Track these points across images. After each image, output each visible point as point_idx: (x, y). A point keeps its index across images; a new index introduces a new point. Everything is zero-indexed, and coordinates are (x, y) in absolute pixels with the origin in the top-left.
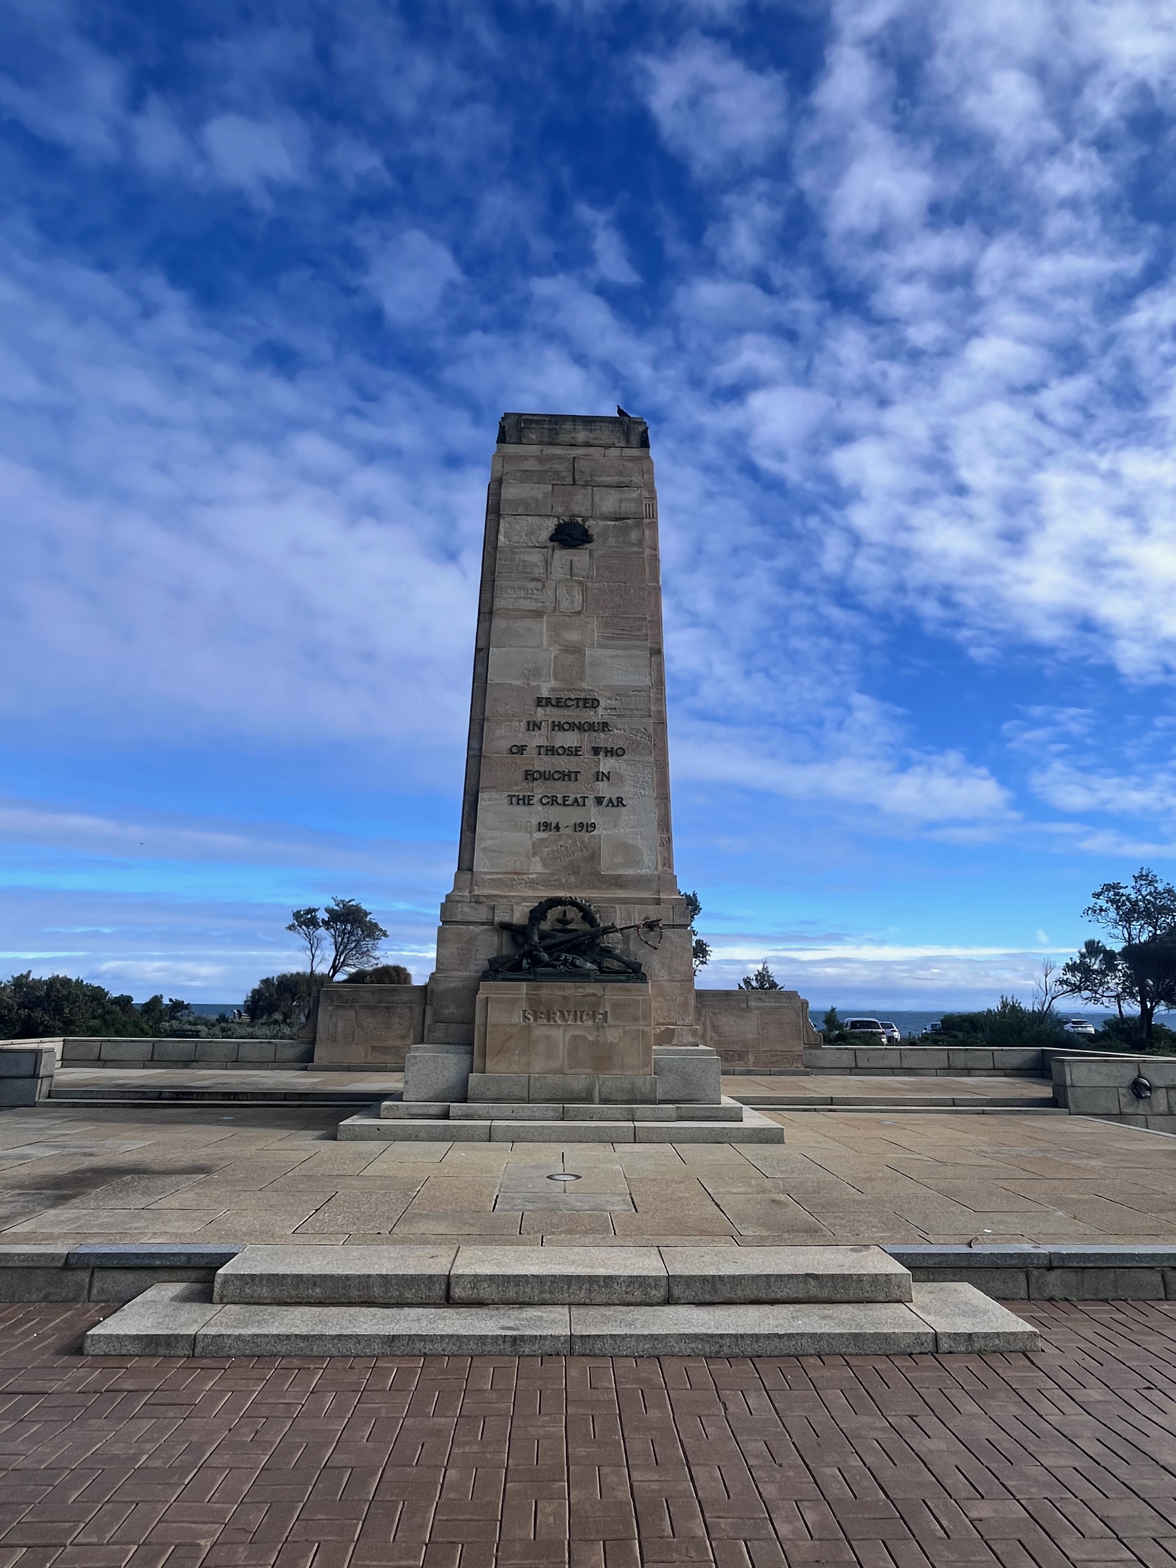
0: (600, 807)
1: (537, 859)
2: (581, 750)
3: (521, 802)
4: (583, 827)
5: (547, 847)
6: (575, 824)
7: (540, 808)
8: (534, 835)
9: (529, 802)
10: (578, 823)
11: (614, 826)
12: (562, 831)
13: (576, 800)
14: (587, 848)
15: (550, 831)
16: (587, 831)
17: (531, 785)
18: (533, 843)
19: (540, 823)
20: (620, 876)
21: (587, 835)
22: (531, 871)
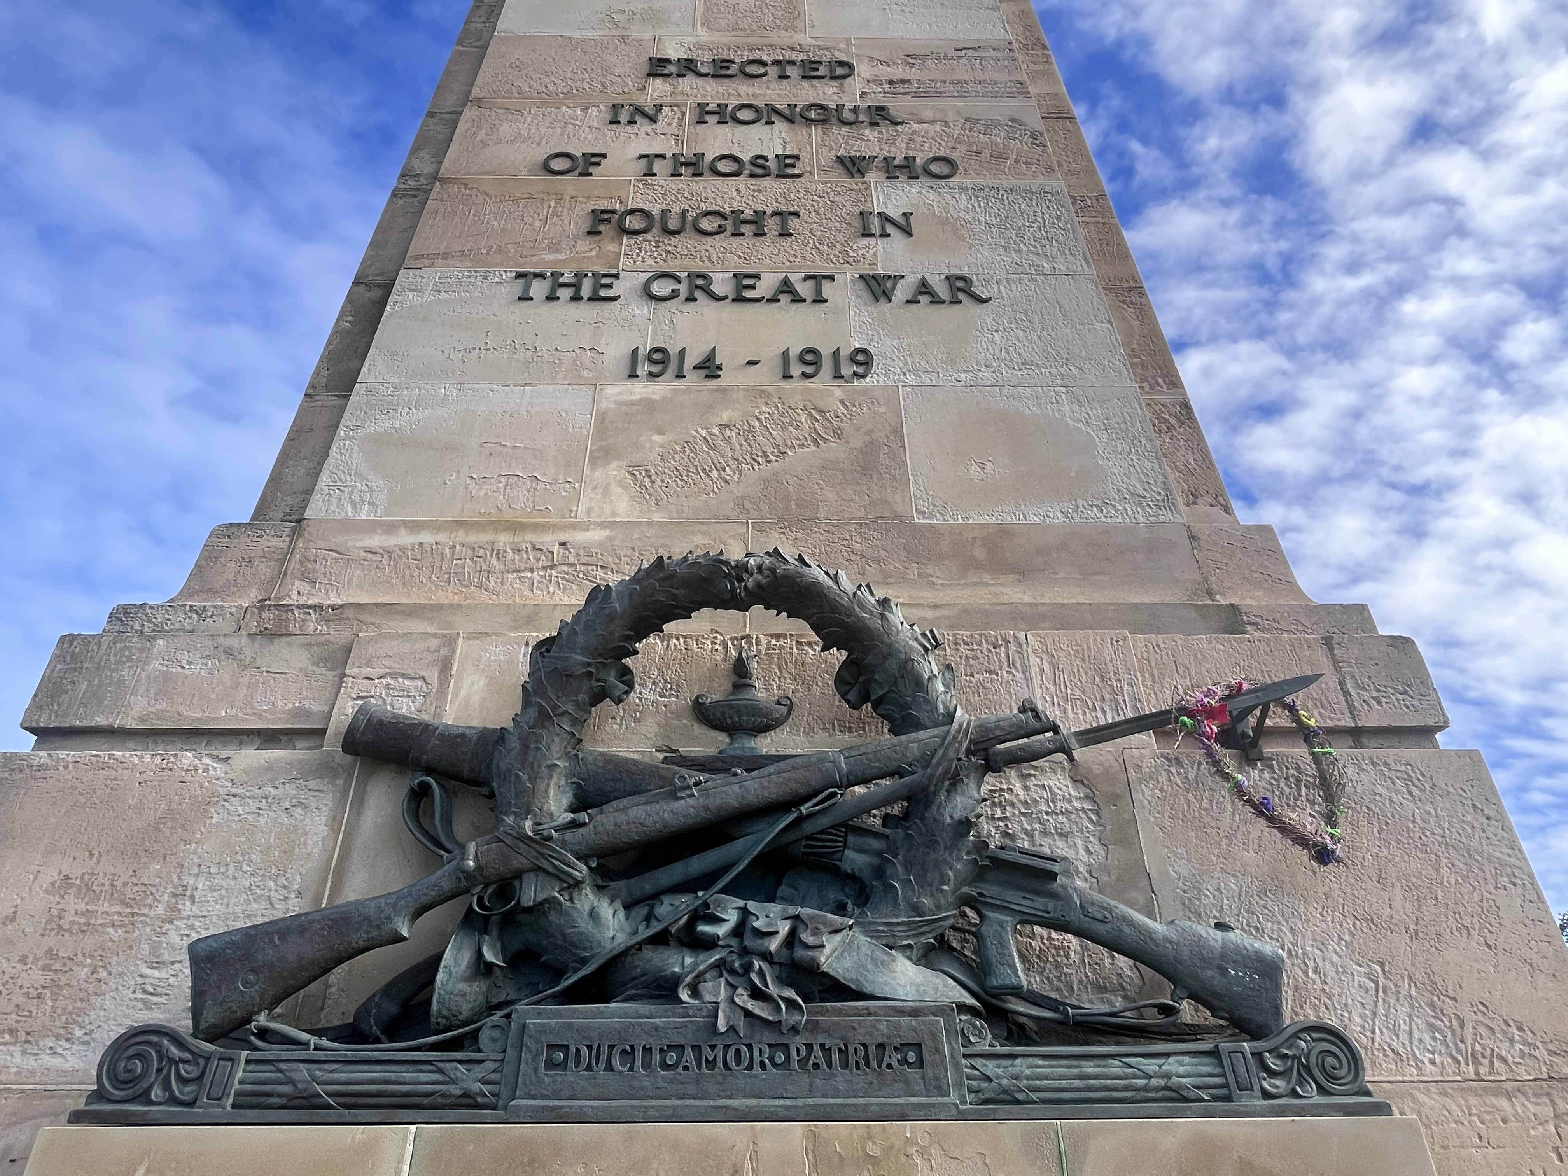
0: (884, 306)
1: (615, 470)
2: (799, 164)
3: (565, 294)
4: (817, 363)
5: (660, 432)
6: (785, 355)
7: (642, 310)
8: (610, 391)
9: (595, 291)
10: (795, 352)
11: (951, 360)
12: (726, 378)
13: (786, 287)
14: (838, 433)
15: (680, 376)
16: (838, 376)
17: (611, 247)
18: (602, 418)
19: (635, 352)
20: (1004, 531)
21: (838, 391)
22: (582, 516)
